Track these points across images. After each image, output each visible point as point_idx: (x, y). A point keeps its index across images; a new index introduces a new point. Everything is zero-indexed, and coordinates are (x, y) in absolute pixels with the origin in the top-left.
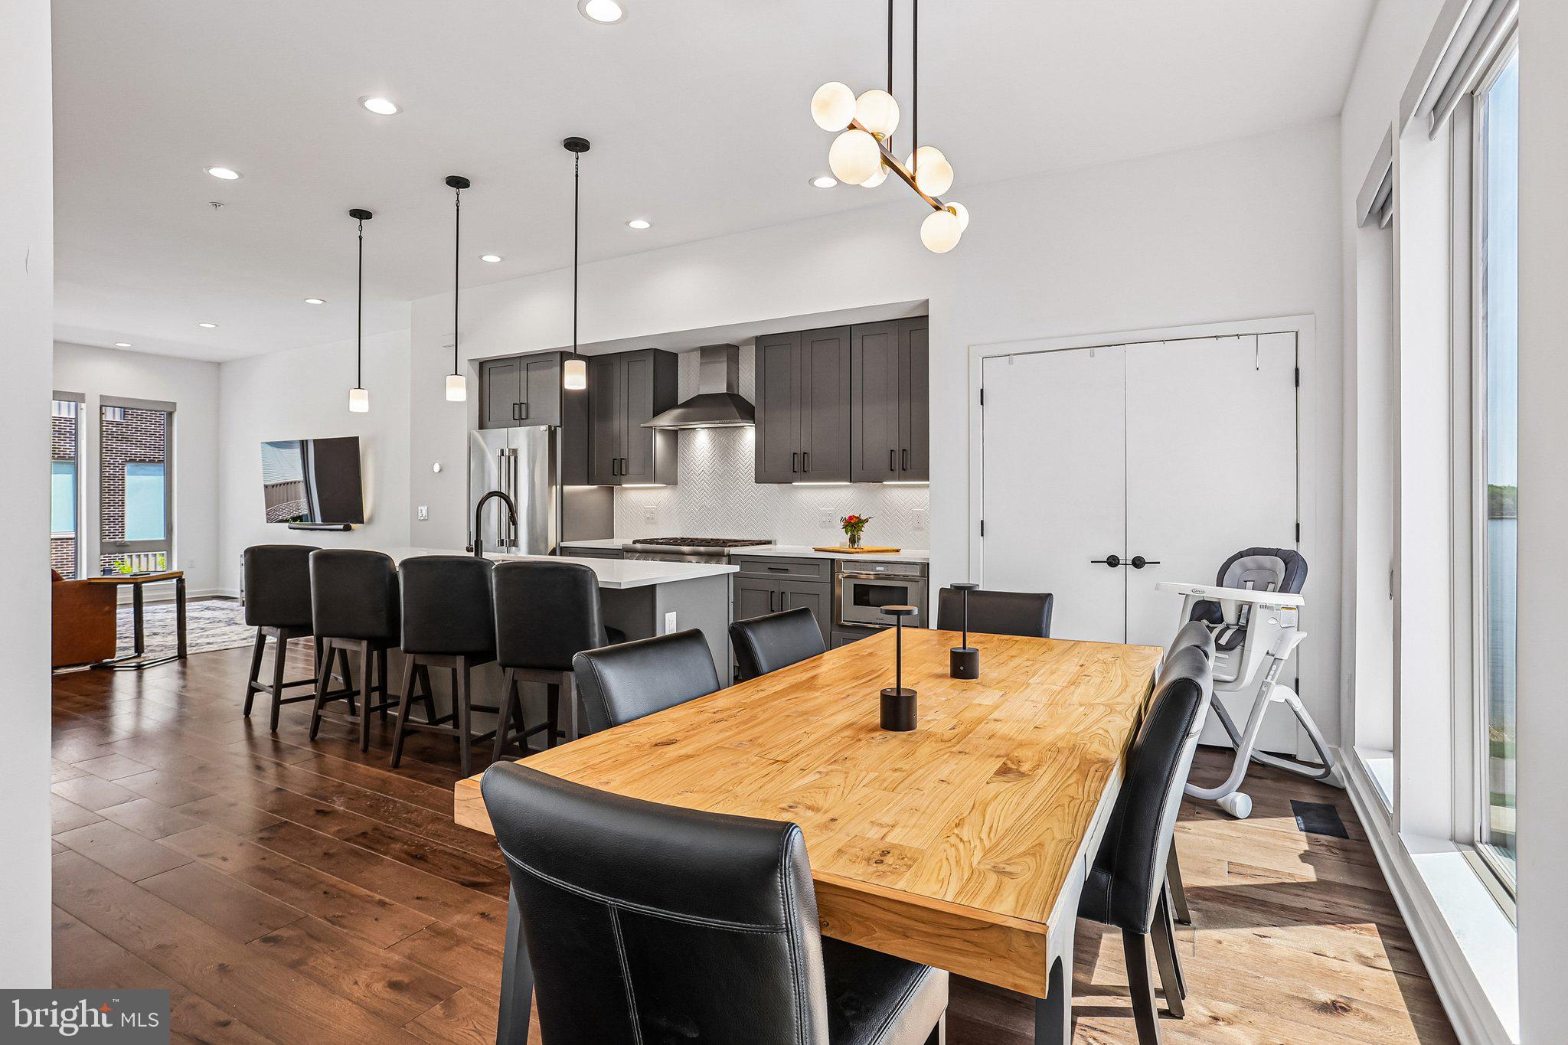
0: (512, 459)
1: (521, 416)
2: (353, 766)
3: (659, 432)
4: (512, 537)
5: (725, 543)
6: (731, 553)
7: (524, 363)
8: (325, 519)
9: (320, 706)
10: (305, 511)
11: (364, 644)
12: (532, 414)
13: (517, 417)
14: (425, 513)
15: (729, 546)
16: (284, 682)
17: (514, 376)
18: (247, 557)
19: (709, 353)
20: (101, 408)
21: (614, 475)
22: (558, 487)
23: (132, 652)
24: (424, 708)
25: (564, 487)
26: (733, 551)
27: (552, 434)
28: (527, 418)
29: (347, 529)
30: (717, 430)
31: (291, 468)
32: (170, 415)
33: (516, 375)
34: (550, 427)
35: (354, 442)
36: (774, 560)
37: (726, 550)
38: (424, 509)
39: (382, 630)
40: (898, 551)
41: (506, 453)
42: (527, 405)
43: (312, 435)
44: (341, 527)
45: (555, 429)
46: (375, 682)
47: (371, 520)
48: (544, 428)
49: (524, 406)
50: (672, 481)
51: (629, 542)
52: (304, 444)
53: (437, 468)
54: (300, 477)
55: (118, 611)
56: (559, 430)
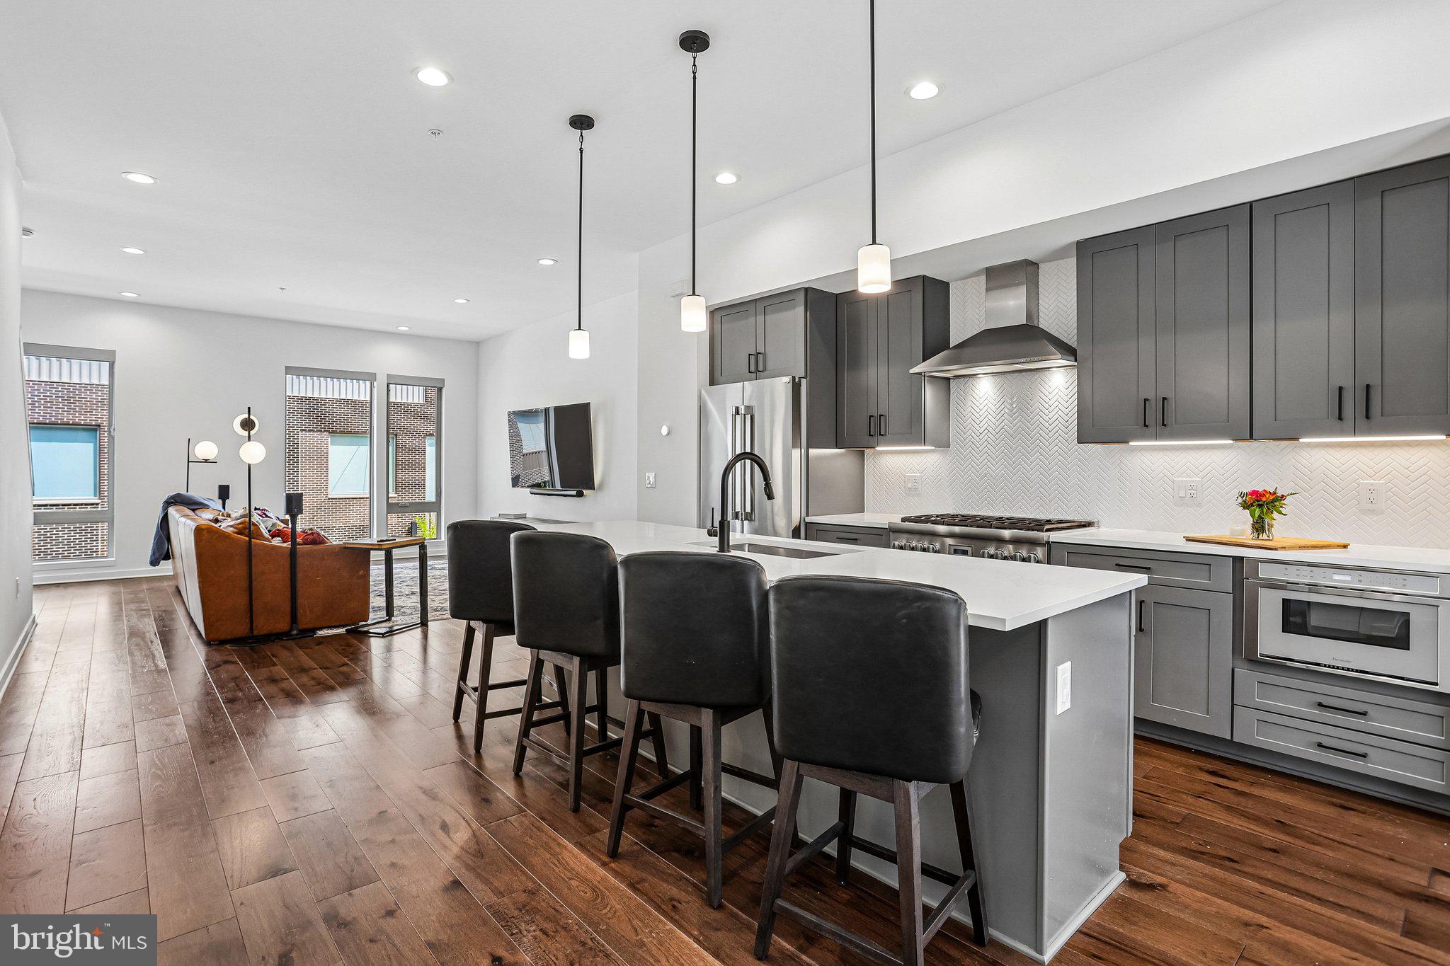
0: (748, 417)
1: (757, 367)
2: (559, 844)
3: (930, 382)
4: (748, 510)
5: (1038, 525)
6: (1050, 540)
7: (760, 306)
8: (565, 485)
9: (528, 725)
10: (547, 478)
11: (576, 660)
12: (771, 365)
13: (752, 369)
14: (652, 480)
15: (1048, 530)
16: (490, 682)
17: (751, 322)
18: (449, 534)
19: (999, 276)
20: (388, 386)
21: (870, 435)
22: (803, 450)
23: (383, 614)
24: (652, 744)
25: (811, 451)
26: (1055, 536)
27: (796, 387)
28: (765, 369)
29: (580, 494)
30: (1008, 376)
31: (535, 438)
32: (440, 390)
33: (752, 320)
34: (794, 378)
35: (586, 407)
36: (1124, 553)
37: (1044, 536)
38: (652, 476)
39: (598, 646)
40: (1345, 547)
41: (742, 411)
42: (765, 354)
43: (553, 403)
44: (574, 493)
45: (800, 381)
46: (592, 699)
47: (601, 485)
48: (787, 379)
49: (761, 357)
50: (943, 444)
51: (896, 519)
52: (547, 410)
53: (664, 431)
54: (543, 447)
55: (394, 566)
56: (804, 382)
